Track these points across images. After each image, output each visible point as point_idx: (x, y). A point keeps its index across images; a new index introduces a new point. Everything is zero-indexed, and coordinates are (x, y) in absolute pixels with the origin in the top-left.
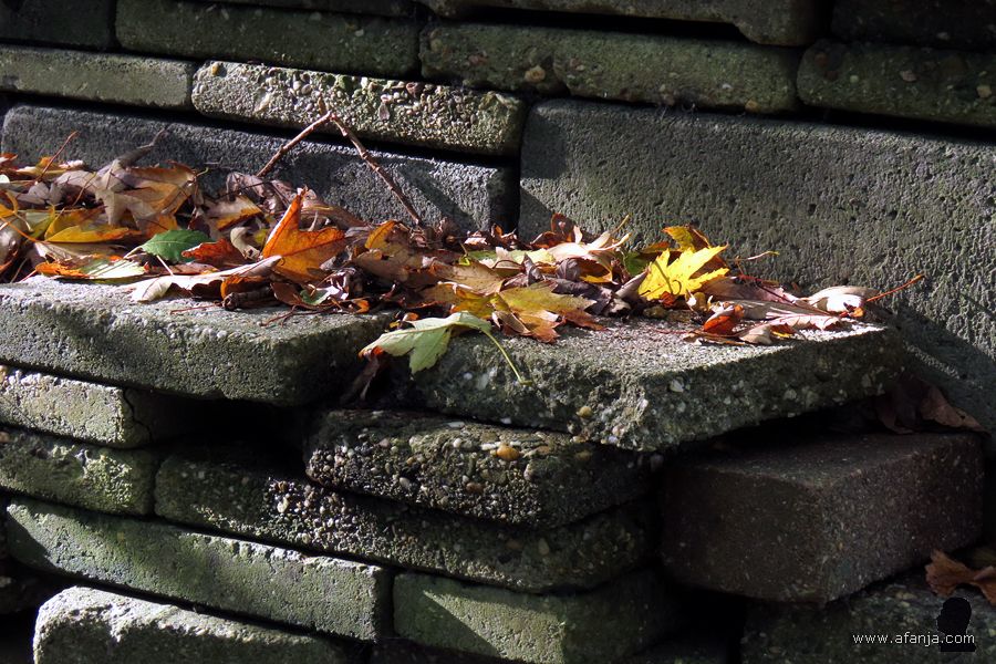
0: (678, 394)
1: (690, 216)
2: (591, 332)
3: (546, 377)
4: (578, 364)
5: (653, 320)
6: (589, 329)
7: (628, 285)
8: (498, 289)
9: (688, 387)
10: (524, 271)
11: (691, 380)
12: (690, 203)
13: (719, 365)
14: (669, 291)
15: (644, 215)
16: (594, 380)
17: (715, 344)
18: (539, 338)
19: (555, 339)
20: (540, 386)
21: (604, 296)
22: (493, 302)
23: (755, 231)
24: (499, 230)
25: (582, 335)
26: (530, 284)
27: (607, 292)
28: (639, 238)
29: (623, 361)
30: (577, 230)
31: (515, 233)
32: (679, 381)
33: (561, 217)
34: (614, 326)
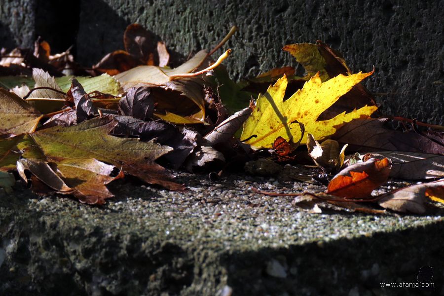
0: (278, 280)
1: (326, 30)
2: (163, 192)
3: (87, 253)
4: (133, 235)
5: (258, 177)
6: (160, 187)
7: (222, 127)
8: (32, 129)
9: (294, 271)
10: (71, 104)
11: (299, 261)
12: (327, 10)
13: (343, 241)
14: (286, 138)
15: (259, 28)
16: (155, 257)
17: (342, 213)
18: (83, 198)
19: (108, 200)
20: (79, 266)
21: (187, 143)
22: (21, 146)
23: (420, 52)
24: (47, 47)
25: (147, 196)
26: (78, 121)
27: (190, 135)
28: (253, 61)
29: (201, 232)
30: (161, 48)
31: (72, 53)
32: (281, 262)
33: (139, 30)
34: (197, 184)
